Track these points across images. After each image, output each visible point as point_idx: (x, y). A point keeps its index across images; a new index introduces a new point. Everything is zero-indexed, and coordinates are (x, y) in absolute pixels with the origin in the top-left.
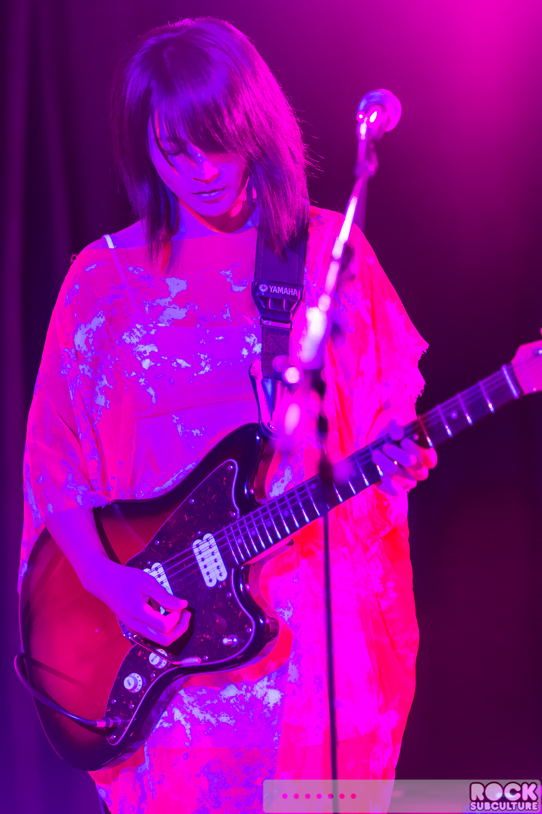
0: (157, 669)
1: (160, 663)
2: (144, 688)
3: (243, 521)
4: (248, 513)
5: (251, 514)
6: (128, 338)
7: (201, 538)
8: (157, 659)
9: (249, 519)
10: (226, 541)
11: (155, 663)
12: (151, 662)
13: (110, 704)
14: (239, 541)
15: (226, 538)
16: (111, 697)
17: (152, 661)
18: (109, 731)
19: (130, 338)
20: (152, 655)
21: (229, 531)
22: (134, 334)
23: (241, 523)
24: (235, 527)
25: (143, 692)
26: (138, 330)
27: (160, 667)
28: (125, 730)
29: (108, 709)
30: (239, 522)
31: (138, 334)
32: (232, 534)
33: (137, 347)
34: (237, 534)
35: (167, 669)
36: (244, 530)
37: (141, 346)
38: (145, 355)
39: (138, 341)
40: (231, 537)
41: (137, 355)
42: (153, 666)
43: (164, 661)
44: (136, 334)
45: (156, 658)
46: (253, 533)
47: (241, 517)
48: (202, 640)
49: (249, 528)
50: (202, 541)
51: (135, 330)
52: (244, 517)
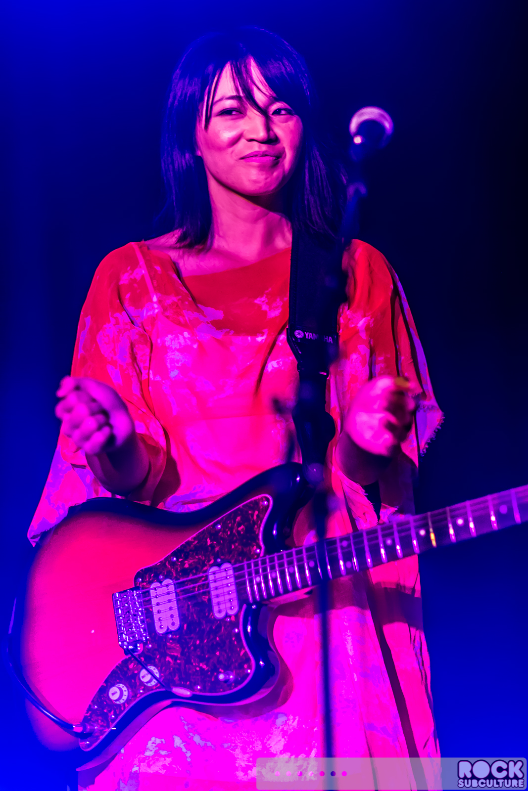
0: (145, 686)
1: (150, 681)
2: (128, 701)
3: (265, 560)
4: (273, 553)
5: (276, 555)
6: (170, 341)
7: (219, 565)
8: (149, 677)
9: (272, 560)
10: (244, 576)
11: (145, 680)
12: (141, 678)
13: (90, 709)
14: (258, 579)
15: (244, 573)
16: (93, 701)
17: (143, 677)
18: (83, 736)
19: (171, 342)
20: (144, 672)
21: (249, 566)
22: (178, 339)
23: (264, 562)
24: (256, 565)
25: (126, 705)
26: (184, 338)
27: (149, 685)
28: (99, 739)
29: (87, 713)
30: (262, 560)
31: (182, 341)
32: (251, 571)
33: (173, 353)
34: (257, 573)
35: (156, 689)
36: (265, 570)
37: (177, 353)
38: (177, 365)
39: (178, 348)
40: (250, 574)
41: (168, 361)
42: (143, 683)
43: (154, 680)
44: (179, 341)
45: (147, 675)
46: (274, 575)
47: (265, 556)
48: (198, 669)
49: (270, 569)
50: (220, 569)
51: (181, 337)
52: (268, 557)
